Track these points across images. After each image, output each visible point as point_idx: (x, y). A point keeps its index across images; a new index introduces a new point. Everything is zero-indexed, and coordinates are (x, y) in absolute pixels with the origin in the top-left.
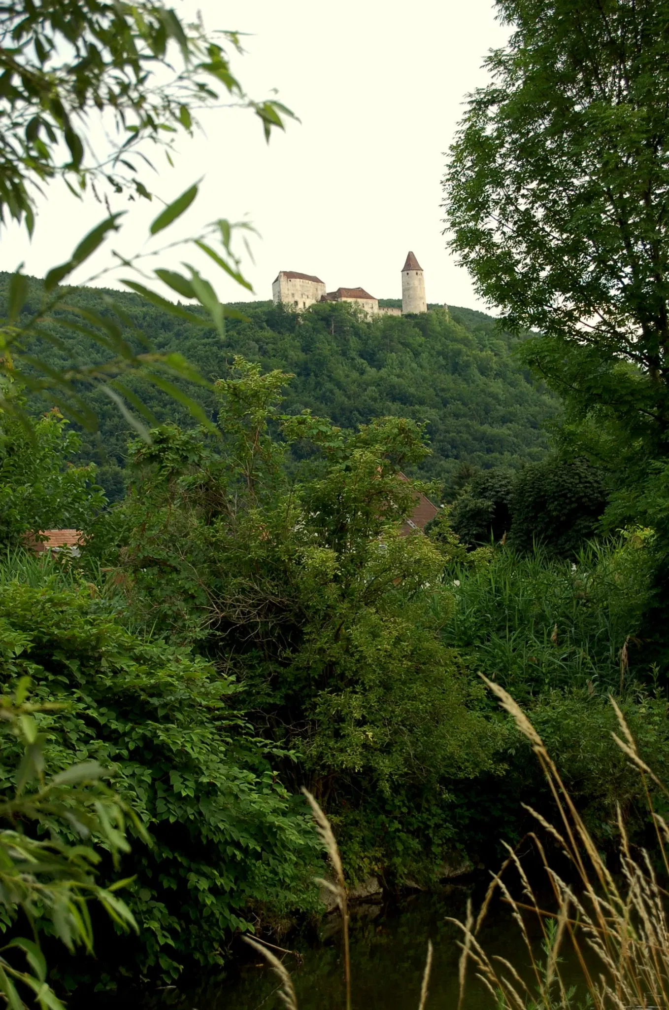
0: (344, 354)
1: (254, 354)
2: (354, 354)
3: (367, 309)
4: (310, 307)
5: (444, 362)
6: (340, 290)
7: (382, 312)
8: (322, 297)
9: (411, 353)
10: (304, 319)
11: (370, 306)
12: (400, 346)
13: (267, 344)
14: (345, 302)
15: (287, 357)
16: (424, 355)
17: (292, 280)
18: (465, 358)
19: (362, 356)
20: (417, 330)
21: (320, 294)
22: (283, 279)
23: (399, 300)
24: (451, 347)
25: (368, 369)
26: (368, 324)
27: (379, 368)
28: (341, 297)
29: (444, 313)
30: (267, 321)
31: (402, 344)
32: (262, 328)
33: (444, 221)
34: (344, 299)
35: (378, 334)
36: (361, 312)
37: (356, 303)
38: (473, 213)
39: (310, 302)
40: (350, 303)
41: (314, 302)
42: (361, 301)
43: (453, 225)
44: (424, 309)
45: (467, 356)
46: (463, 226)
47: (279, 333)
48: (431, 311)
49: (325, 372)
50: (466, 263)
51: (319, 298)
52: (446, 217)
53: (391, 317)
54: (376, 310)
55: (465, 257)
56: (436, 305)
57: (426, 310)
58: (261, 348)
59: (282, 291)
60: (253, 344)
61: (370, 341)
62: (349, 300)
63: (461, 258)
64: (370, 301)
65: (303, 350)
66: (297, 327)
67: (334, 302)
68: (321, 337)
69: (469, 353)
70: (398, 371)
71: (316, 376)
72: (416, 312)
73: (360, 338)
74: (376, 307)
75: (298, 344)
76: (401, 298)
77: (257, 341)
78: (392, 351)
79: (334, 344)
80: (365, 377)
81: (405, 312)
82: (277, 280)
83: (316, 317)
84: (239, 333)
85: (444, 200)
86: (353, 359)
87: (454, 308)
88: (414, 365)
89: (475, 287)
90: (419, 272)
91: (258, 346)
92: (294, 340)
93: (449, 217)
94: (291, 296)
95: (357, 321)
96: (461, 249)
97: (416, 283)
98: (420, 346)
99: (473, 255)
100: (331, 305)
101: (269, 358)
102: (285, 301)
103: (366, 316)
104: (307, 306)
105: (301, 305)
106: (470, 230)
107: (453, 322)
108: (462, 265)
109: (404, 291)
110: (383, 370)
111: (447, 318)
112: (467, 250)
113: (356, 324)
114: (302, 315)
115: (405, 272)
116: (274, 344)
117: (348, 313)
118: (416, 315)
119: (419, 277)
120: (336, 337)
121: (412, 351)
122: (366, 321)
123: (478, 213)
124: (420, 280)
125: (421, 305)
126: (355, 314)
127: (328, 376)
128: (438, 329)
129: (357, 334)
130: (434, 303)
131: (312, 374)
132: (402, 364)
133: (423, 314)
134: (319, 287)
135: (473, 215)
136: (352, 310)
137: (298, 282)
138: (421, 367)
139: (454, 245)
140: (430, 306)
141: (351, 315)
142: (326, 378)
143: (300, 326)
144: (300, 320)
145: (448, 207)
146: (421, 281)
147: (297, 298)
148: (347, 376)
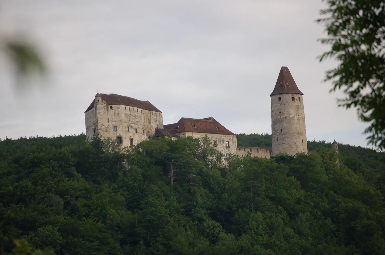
0: (188, 212)
1: (57, 213)
2: (202, 213)
3: (221, 148)
4: (139, 146)
5: (333, 227)
6: (182, 121)
7: (242, 154)
8: (157, 130)
9: (285, 213)
10: (132, 162)
11: (225, 144)
12: (268, 202)
13: (77, 198)
14: (190, 138)
15: (105, 217)
16: (303, 216)
17: (114, 106)
18: (365, 222)
19: (213, 216)
20: (294, 179)
21: (154, 126)
22: (100, 105)
23: (267, 137)
24: (343, 204)
25: (223, 234)
26: (222, 170)
27: (238, 234)
28: (184, 131)
29: (332, 155)
30: (78, 166)
31: (272, 199)
32: (69, 175)
33: (323, 41)
34: (188, 134)
35: (237, 184)
36: (213, 152)
37: (206, 139)
38: (364, 31)
39: (139, 138)
40: (197, 140)
41: (145, 138)
42: (211, 137)
43: (337, 47)
44: (303, 149)
45: (369, 218)
46: (350, 49)
47: (95, 182)
48: (314, 153)
49: (160, 239)
50: (356, 103)
51: (153, 131)
52: (325, 35)
53: (256, 160)
54: (234, 150)
55: (353, 94)
56: (322, 144)
57: (306, 152)
58: (67, 204)
59: (100, 122)
60: (56, 198)
61: (225, 195)
62: (196, 136)
63: (348, 96)
64: (225, 138)
65: (129, 208)
66: (121, 174)
67: (174, 139)
68: (155, 188)
69: (370, 214)
70: (266, 238)
71: (147, 244)
72: (292, 153)
73: (211, 190)
74: (234, 145)
75: (122, 198)
76: (270, 133)
77: (62, 194)
78: (256, 210)
79: (172, 198)
80: (217, 247)
81: (276, 153)
82: (92, 106)
83: (148, 160)
84: (35, 183)
85: (323, 12)
86: (201, 220)
87: (348, 148)
88: (289, 230)
89: (370, 134)
90: (296, 97)
91: (62, 202)
92: (116, 192)
93: (331, 37)
94: (112, 130)
95: (207, 165)
96: (346, 83)
97: (292, 112)
98: (298, 202)
99: (366, 91)
100: (170, 143)
101: (80, 218)
102: (104, 136)
103: (219, 159)
104: (135, 143)
105: (126, 143)
106: (363, 55)
107: (346, 169)
108: (349, 106)
109: (274, 123)
110: (244, 237)
111: (338, 162)
112: (356, 84)
113: (205, 170)
114: (128, 157)
115: (277, 97)
116: (86, 198)
117: (194, 154)
118: (292, 158)
119: (296, 103)
120: (176, 189)
121: (286, 209)
122: (219, 165)
123: (374, 32)
124: (298, 107)
125: (300, 144)
126: (204, 156)
127: (165, 245)
128: (324, 178)
129: (206, 184)
130: (318, 140)
131: (142, 242)
132: (271, 229)
133: (301, 156)
134: (153, 117)
135: (366, 35)
136: (200, 150)
137: (123, 109)
138: (300, 233)
139: (337, 78)
140: (312, 145)
141: (197, 157)
142: (161, 247)
143: (125, 173)
144: (125, 164)
145: (329, 22)
146: (300, 109)
147: (120, 133)
148: (192, 245)
